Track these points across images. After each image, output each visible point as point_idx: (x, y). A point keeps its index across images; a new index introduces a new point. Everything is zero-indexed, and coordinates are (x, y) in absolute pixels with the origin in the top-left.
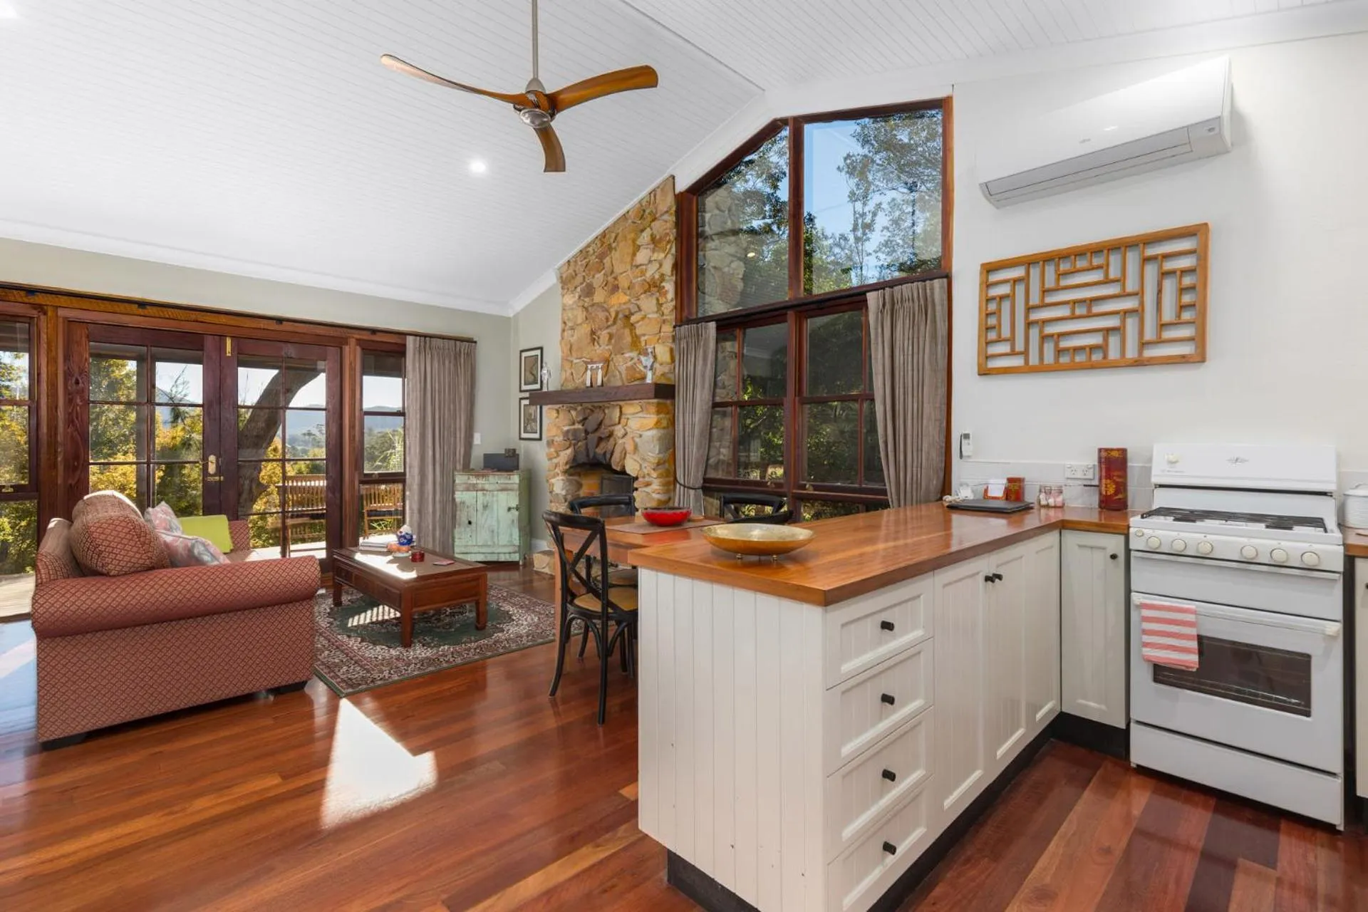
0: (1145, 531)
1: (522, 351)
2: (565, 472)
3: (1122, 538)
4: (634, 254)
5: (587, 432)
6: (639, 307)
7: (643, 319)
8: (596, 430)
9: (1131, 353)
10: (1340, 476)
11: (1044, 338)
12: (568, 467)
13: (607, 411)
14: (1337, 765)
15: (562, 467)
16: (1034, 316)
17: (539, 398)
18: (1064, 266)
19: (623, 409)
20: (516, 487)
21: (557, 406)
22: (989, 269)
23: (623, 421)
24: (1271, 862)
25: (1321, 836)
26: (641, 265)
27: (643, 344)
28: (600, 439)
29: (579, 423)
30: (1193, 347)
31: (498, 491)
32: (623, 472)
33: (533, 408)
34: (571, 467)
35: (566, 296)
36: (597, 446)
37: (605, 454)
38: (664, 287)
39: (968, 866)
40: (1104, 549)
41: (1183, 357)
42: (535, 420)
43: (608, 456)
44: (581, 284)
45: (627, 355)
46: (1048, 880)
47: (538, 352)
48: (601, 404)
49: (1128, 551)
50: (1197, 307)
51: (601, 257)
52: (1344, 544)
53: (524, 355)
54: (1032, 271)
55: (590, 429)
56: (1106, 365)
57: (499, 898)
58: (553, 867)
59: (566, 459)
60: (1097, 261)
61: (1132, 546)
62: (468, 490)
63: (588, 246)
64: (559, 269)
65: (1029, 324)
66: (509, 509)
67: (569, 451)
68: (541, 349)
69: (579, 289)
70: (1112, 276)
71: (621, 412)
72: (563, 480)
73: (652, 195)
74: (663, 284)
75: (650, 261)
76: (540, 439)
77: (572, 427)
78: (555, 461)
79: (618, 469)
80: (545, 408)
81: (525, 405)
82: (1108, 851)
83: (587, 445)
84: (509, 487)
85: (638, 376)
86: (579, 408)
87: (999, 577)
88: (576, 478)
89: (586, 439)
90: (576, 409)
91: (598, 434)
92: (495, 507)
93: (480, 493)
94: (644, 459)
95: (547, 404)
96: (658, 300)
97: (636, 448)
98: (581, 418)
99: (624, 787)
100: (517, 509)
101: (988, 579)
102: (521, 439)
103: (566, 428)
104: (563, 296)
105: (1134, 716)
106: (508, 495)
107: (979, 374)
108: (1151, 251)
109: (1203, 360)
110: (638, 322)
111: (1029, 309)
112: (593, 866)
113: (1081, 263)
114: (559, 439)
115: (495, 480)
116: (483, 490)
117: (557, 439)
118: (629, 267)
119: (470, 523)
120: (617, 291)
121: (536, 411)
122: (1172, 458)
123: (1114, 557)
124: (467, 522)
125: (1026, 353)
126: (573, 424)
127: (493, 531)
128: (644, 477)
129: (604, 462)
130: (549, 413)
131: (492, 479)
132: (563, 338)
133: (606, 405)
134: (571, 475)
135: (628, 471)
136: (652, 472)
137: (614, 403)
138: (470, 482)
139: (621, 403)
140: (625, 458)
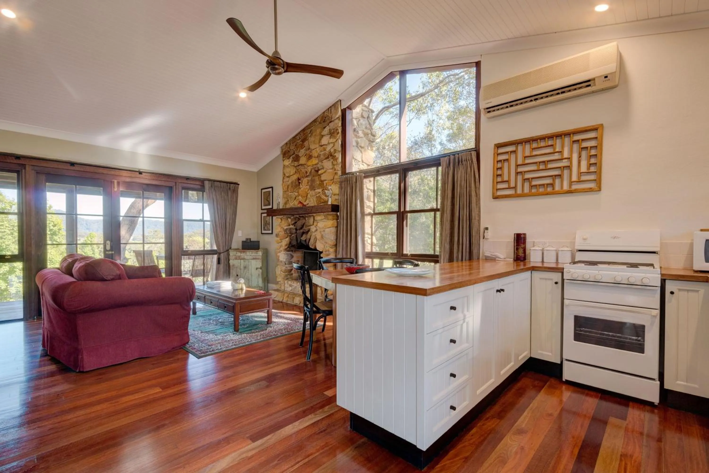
0: (571, 270)
1: (262, 189)
2: (286, 250)
3: (560, 274)
4: (320, 140)
5: (296, 229)
6: (323, 166)
7: (325, 172)
8: (301, 228)
9: (566, 187)
10: (661, 244)
11: (524, 180)
12: (287, 247)
13: (307, 219)
14: (656, 375)
15: (284, 247)
16: (520, 169)
17: (271, 213)
18: (535, 145)
19: (315, 218)
20: (260, 257)
21: (281, 217)
22: (499, 146)
23: (315, 224)
24: (624, 418)
25: (648, 408)
26: (324, 145)
27: (325, 184)
28: (303, 233)
29: (292, 225)
30: (595, 184)
31: (251, 259)
32: (316, 249)
33: (268, 218)
34: (288, 247)
35: (285, 161)
36: (302, 236)
37: (306, 241)
38: (335, 156)
39: (487, 421)
40: (551, 279)
41: (591, 188)
42: (269, 224)
43: (307, 241)
44: (293, 154)
45: (316, 191)
46: (523, 426)
47: (271, 189)
48: (304, 215)
49: (563, 280)
50: (598, 165)
51: (304, 141)
52: (661, 274)
53: (263, 191)
54: (519, 147)
55: (298, 228)
56: (554, 193)
57: (273, 436)
58: (297, 423)
59: (286, 243)
60: (550, 142)
61: (565, 278)
62: (236, 259)
63: (297, 135)
64: (281, 147)
65: (517, 173)
66: (257, 269)
67: (288, 239)
68: (272, 188)
69: (291, 157)
70: (557, 150)
71: (314, 219)
72: (284, 254)
73: (330, 109)
74: (335, 155)
75: (329, 143)
76: (272, 233)
77: (289, 227)
78: (280, 244)
79: (313, 248)
80: (274, 218)
81: (264, 217)
82: (551, 415)
83: (296, 236)
84: (257, 257)
85: (322, 201)
86: (292, 217)
87: (503, 290)
88: (291, 253)
89: (296, 233)
90: (290, 218)
91: (302, 231)
92: (250, 267)
93: (242, 261)
94: (326, 243)
95: (275, 216)
96: (332, 162)
97: (322, 237)
98: (293, 222)
99: (326, 391)
100: (261, 268)
101: (498, 291)
102: (262, 233)
103: (285, 228)
104: (284, 160)
105: (565, 357)
106: (256, 261)
107: (493, 198)
108: (576, 138)
109: (600, 190)
110: (322, 174)
111: (517, 166)
112: (315, 423)
113: (542, 144)
114: (282, 233)
115: (250, 254)
116: (244, 259)
117: (280, 233)
118: (318, 146)
119: (237, 275)
120: (312, 158)
121: (269, 220)
122: (585, 237)
123: (556, 283)
124: (236, 275)
125: (515, 188)
126: (289, 225)
127: (249, 280)
128: (326, 252)
129: (305, 244)
130: (277, 220)
131: (248, 253)
132: (283, 182)
133: (306, 215)
134: (288, 251)
135: (318, 249)
136: (330, 249)
137: (311, 215)
138: (237, 255)
139: (314, 215)
140: (316, 242)
